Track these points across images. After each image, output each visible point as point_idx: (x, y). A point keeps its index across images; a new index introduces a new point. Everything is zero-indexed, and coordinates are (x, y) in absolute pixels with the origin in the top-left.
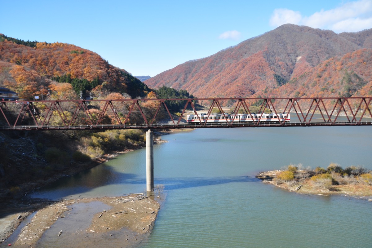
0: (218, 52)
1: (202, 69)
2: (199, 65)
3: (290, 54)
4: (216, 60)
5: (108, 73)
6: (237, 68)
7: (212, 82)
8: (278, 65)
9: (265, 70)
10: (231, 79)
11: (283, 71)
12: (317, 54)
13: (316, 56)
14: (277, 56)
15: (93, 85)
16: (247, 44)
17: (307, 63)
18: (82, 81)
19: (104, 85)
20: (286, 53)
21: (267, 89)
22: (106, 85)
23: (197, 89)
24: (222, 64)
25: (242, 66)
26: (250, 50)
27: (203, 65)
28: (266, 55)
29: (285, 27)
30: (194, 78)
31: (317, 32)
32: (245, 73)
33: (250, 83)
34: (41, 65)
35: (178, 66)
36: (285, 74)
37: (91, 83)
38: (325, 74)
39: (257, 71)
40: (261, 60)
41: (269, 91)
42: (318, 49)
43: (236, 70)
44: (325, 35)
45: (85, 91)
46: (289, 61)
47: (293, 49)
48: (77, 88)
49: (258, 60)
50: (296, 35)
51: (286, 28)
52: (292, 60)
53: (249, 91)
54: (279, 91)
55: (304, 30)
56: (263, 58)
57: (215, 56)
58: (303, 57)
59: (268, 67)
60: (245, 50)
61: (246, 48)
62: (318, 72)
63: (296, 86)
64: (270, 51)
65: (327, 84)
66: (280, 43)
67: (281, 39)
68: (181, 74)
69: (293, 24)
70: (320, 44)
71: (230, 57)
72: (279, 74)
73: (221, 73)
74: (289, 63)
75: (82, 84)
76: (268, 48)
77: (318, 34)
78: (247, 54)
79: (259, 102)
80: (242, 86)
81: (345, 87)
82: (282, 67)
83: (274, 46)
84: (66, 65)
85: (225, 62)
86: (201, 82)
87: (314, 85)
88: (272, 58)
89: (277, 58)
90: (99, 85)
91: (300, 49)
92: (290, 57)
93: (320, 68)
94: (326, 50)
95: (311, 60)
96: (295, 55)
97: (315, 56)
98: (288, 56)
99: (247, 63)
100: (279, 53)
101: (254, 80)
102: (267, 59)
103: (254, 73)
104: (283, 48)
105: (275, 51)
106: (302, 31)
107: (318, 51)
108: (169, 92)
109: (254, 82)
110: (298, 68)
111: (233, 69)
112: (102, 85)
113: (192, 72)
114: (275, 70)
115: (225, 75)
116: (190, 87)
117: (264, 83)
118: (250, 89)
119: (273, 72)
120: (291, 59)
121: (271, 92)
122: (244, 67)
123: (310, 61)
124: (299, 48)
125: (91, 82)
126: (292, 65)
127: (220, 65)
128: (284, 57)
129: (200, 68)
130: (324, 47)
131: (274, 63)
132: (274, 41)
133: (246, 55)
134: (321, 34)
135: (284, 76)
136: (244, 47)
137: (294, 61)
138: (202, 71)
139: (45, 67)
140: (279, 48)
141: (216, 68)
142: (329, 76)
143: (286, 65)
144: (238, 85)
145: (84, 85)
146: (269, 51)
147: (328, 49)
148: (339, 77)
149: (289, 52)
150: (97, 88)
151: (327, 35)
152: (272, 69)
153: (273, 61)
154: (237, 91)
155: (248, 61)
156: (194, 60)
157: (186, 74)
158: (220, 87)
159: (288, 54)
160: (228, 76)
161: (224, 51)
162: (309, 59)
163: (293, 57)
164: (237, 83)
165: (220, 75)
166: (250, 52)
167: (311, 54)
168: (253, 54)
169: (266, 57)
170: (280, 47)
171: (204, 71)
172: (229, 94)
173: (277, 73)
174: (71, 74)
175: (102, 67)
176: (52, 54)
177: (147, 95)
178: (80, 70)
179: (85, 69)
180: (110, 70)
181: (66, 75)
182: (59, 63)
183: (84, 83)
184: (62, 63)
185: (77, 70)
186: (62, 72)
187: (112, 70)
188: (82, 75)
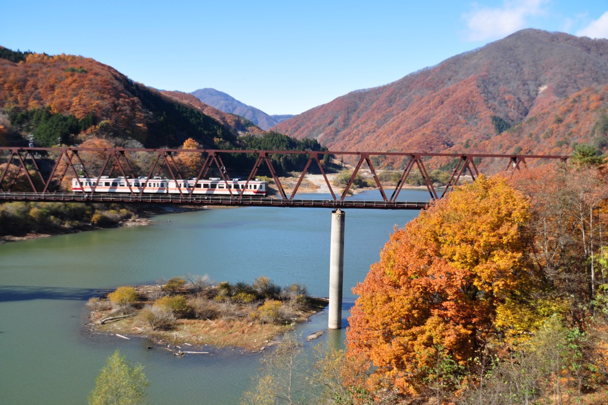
0: (405, 77)
1: (374, 104)
2: (371, 98)
3: (528, 82)
4: (400, 89)
5: (115, 106)
6: (431, 104)
7: (386, 126)
8: (503, 101)
9: (477, 108)
10: (418, 123)
11: (511, 111)
12: (575, 81)
13: (574, 85)
14: (502, 85)
15: (83, 125)
16: (453, 64)
17: (554, 98)
18: (67, 119)
19: (102, 127)
20: (519, 80)
21: (470, 142)
22: (106, 126)
23: (363, 138)
24: (409, 97)
25: (439, 101)
26: (458, 74)
27: (378, 99)
28: (483, 83)
29: (522, 34)
30: (360, 119)
31: (582, 43)
32: (441, 114)
33: (448, 130)
34: (12, 90)
35: (337, 99)
36: (513, 117)
37: (81, 122)
38: (569, 117)
39: (463, 109)
40: (472, 92)
41: (473, 144)
42: (579, 73)
43: (428, 108)
44: (597, 48)
45: (69, 135)
46: (523, 94)
47: (532, 73)
48: (55, 129)
49: (467, 91)
50: (542, 49)
51: (525, 35)
52: (529, 93)
53: (443, 144)
54: (489, 145)
55: (558, 39)
56: (477, 88)
57: (399, 83)
58: (550, 87)
59: (482, 104)
60: (449, 73)
61: (452, 70)
62: (558, 113)
63: (519, 136)
64: (491, 76)
65: (570, 134)
66: (510, 63)
67: (514, 55)
68: (340, 113)
69: (539, 30)
70: (584, 64)
71: (423, 85)
72: (501, 116)
73: (403, 112)
74: (524, 98)
75: (65, 123)
76: (488, 71)
77: (583, 46)
78: (452, 81)
79: (453, 164)
80: (432, 135)
81: (597, 139)
82: (509, 104)
83: (499, 67)
84: (50, 91)
85: (414, 94)
86: (371, 128)
87: (547, 136)
88: (494, 88)
89: (502, 87)
90: (93, 126)
91: (546, 73)
92: (526, 86)
93: (563, 105)
94: (593, 74)
95: (565, 91)
96: (536, 84)
97: (572, 86)
98: (524, 85)
99: (448, 96)
100: (507, 79)
101: (455, 125)
102: (484, 89)
103: (457, 113)
104: (515, 71)
105: (500, 76)
106: (553, 41)
107: (578, 76)
108: (276, 141)
109: (454, 129)
110: (539, 106)
111: (424, 105)
112: (100, 125)
113: (359, 110)
114: (495, 109)
115: (408, 116)
116: (352, 136)
117: (471, 130)
118: (446, 141)
119: (492, 112)
120: (528, 90)
121: (476, 146)
122: (443, 103)
123: (561, 94)
124: (544, 70)
125: (81, 120)
126: (528, 100)
127: (404, 99)
128: (516, 86)
129: (373, 103)
130: (591, 70)
131: (496, 96)
132: (500, 59)
133: (449, 83)
134: (589, 46)
135: (510, 119)
136: (448, 69)
137: (533, 93)
138: (376, 107)
139: (18, 94)
140: (508, 70)
141: (399, 103)
142: (575, 120)
143: (517, 101)
144: (424, 134)
145: (69, 125)
146: (489, 77)
147: (597, 72)
148: (591, 123)
149: (526, 77)
150: (89, 130)
151: (602, 47)
152: (490, 108)
153: (493, 93)
154: (422, 144)
155: (451, 93)
156: (364, 90)
157: (348, 113)
158: (397, 136)
159: (523, 81)
160: (414, 118)
161: (414, 74)
162: (560, 90)
163: (532, 87)
164: (425, 129)
165: (402, 115)
166: (458, 78)
167: (565, 82)
168: (461, 80)
169: (482, 86)
170: (510, 69)
171: (378, 109)
172: (406, 147)
173: (498, 115)
174: (52, 106)
175: (105, 96)
176: (39, 73)
177: (183, 144)
178: (67, 100)
179: (76, 98)
180: (121, 101)
181: (44, 108)
182: (42, 87)
183: (69, 121)
184: (46, 88)
185: (63, 100)
186: (42, 102)
187: (125, 101)
188: (68, 109)
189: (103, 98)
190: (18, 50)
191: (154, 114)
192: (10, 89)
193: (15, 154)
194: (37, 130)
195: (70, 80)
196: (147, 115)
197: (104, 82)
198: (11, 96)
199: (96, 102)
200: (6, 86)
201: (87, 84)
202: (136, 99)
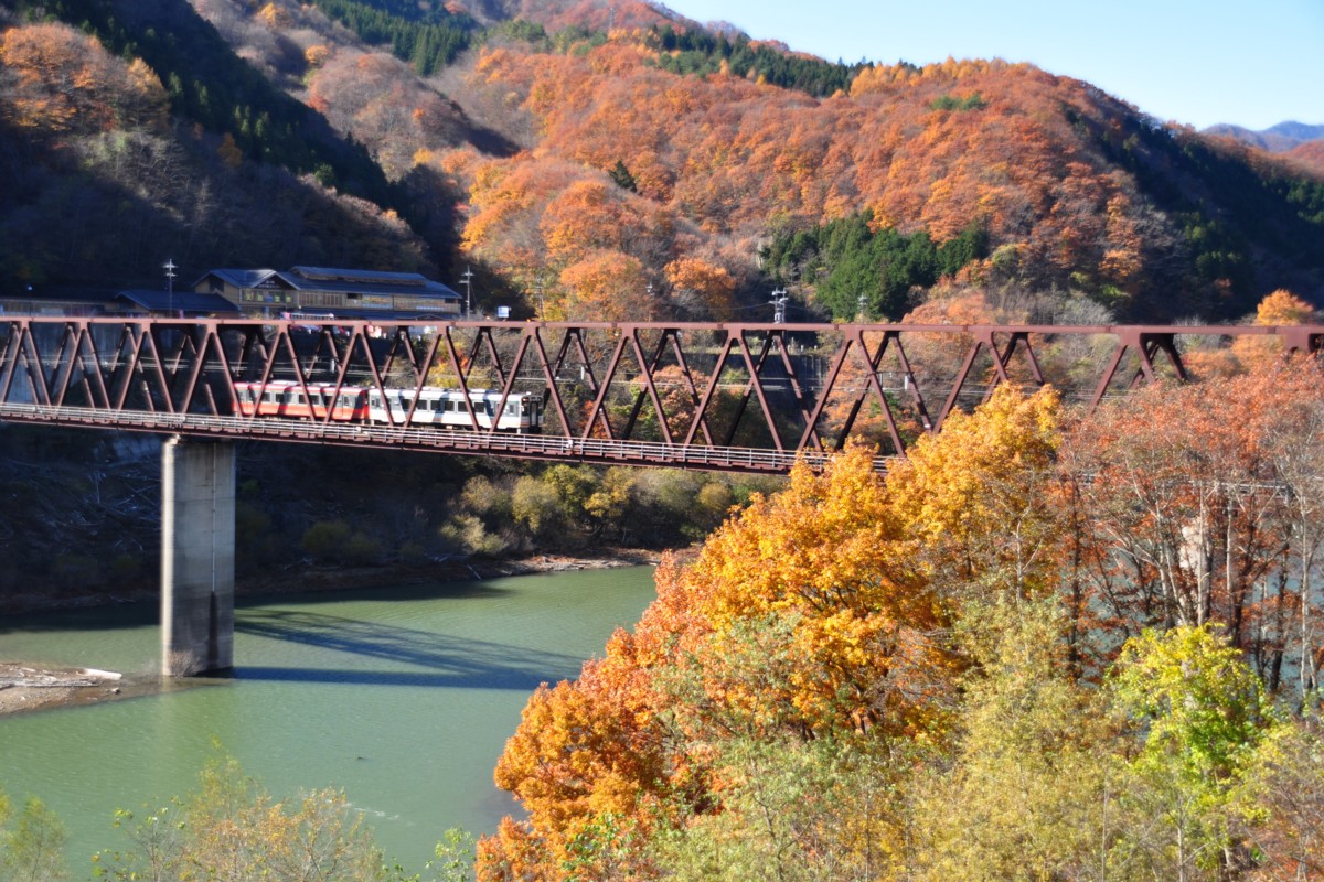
5: (1049, 199)
15: (947, 260)
18: (909, 243)
19: (1000, 262)
22: (1011, 259)
34: (791, 170)
37: (943, 250)
45: (908, 287)
48: (872, 272)
75: (900, 255)
84: (880, 166)
90: (976, 262)
112: (994, 260)
125: (944, 244)
139: (803, 180)
145: (911, 260)
150: (962, 275)
174: (876, 209)
175: (1022, 171)
176: (868, 119)
177: (1255, 311)
178: (915, 189)
179: (940, 181)
180: (1066, 186)
181: (856, 215)
182: (861, 159)
183: (913, 248)
184: (871, 160)
185: (905, 190)
186: (855, 199)
187: (1079, 186)
188: (918, 214)
189: (1014, 179)
190: (840, 60)
191: (1169, 218)
192: (787, 168)
193: (734, 343)
194: (832, 277)
195: (931, 134)
196: (1144, 222)
197: (1028, 132)
198: (789, 186)
199: (989, 192)
200: (778, 161)
201: (974, 142)
202: (1117, 176)
